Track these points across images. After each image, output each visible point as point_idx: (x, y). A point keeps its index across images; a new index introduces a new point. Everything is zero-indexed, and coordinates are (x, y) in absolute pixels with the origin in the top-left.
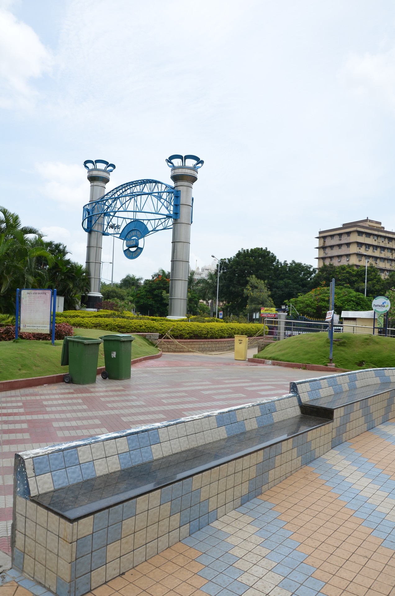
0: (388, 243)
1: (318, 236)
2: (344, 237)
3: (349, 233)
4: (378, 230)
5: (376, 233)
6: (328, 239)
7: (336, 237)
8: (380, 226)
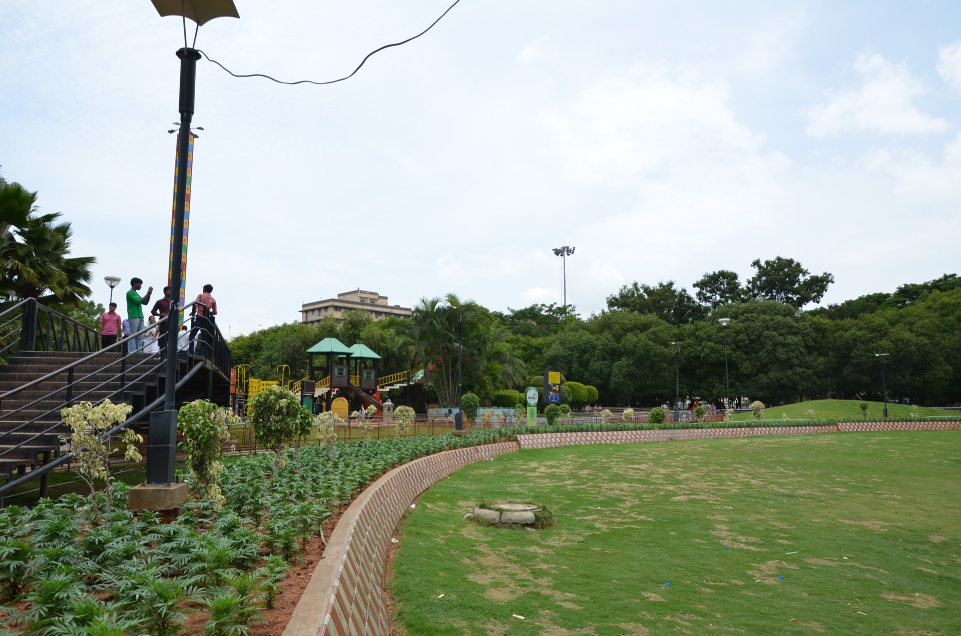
0: (376, 317)
1: (301, 309)
2: (323, 312)
3: (326, 308)
4: (362, 304)
5: (360, 307)
6: (310, 314)
7: (316, 312)
8: (376, 297)
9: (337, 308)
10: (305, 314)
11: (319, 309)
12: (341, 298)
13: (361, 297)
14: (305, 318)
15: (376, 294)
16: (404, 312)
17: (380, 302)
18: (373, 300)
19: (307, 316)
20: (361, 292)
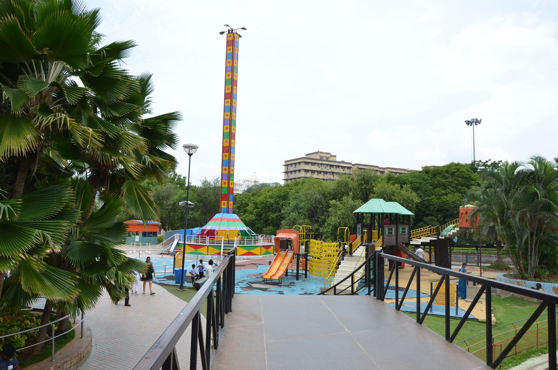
1: (284, 164)
2: (298, 165)
3: (300, 163)
4: (322, 160)
5: (320, 162)
6: (289, 166)
7: (294, 166)
8: (329, 156)
9: (306, 163)
10: (286, 167)
11: (295, 164)
12: (308, 157)
13: (320, 156)
14: (286, 169)
15: (329, 154)
16: (347, 165)
17: (332, 159)
18: (327, 158)
19: (288, 168)
20: (321, 153)
